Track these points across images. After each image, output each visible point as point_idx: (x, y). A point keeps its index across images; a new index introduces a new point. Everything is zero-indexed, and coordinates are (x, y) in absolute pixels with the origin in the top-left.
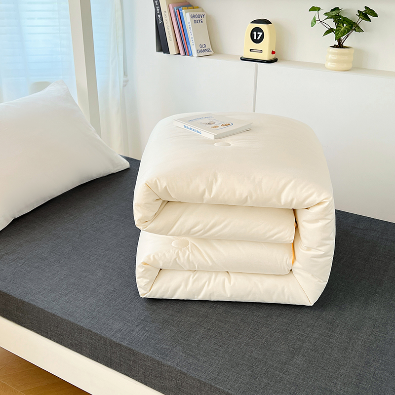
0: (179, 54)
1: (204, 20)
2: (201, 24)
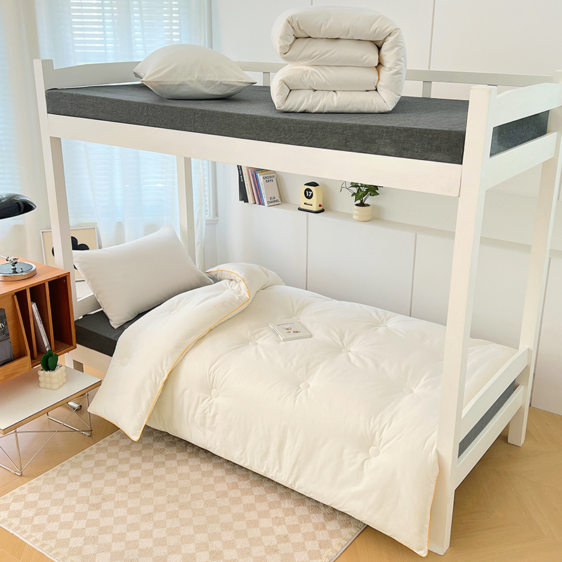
0: (255, 203)
1: (274, 179)
2: (270, 183)
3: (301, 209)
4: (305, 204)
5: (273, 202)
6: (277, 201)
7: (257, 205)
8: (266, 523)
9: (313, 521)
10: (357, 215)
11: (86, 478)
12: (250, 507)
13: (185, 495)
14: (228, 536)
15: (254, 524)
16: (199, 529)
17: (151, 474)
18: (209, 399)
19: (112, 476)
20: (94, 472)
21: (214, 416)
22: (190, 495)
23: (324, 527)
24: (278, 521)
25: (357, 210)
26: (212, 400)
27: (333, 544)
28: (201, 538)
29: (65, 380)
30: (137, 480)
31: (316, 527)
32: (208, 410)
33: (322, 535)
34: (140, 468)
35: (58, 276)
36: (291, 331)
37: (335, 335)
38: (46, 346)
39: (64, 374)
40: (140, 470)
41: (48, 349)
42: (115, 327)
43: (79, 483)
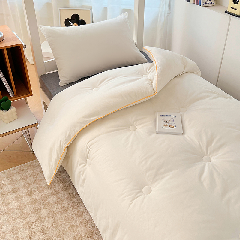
0: (195, 3)
3: (227, 12)
4: (232, 8)
5: (208, 4)
6: (211, 3)
7: (195, 5)
13: (54, 229)
18: (84, 165)
19: (23, 192)
21: (84, 180)
22: (57, 230)
29: (16, 117)
32: (82, 173)
35: (12, 46)
36: (169, 124)
37: (204, 139)
38: (9, 91)
39: (15, 113)
40: (42, 194)
41: (10, 94)
42: (61, 85)
43: (2, 191)
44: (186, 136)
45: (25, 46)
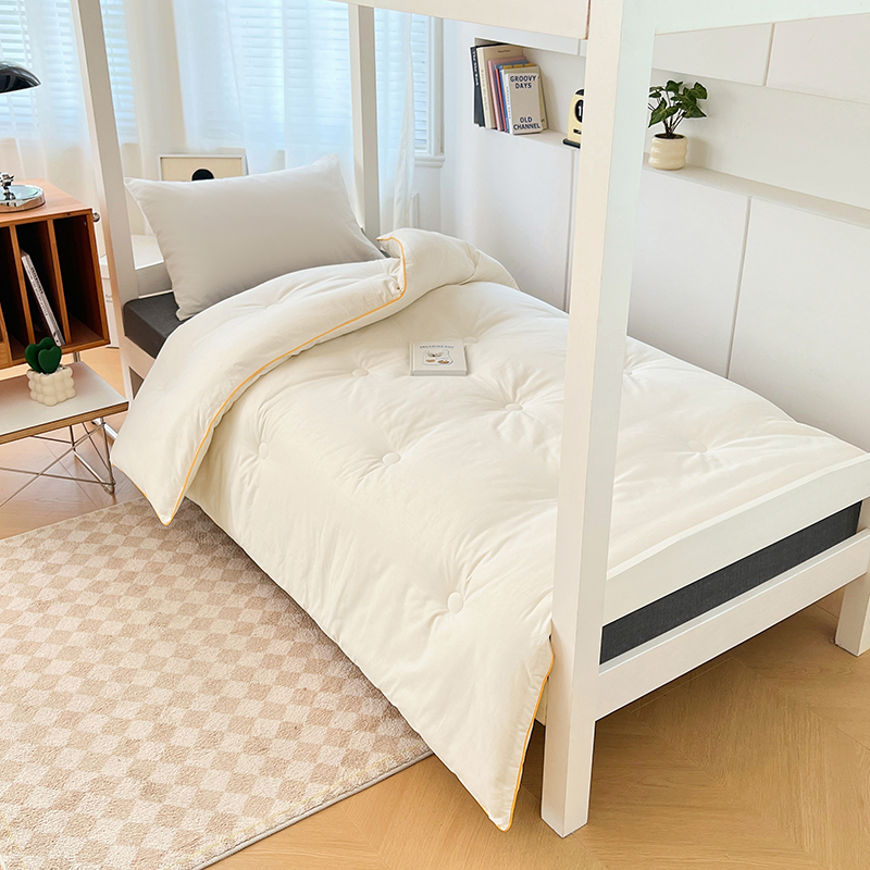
0: (496, 128)
1: (534, 83)
2: (527, 89)
3: (566, 142)
4: (576, 131)
5: (526, 127)
6: (534, 126)
7: (498, 132)
8: (280, 695)
9: (364, 709)
10: (656, 156)
11: (59, 557)
12: (273, 661)
13: (184, 618)
14: (203, 703)
15: (260, 692)
16: (167, 681)
17: (158, 571)
18: (252, 458)
19: (98, 562)
20: (78, 551)
22: (191, 619)
23: (373, 728)
24: (304, 697)
25: (656, 146)
26: (257, 462)
27: (371, 762)
28: (161, 695)
29: (71, 393)
30: (131, 576)
31: (360, 725)
32: (247, 478)
33: (362, 741)
34: (148, 557)
35: (68, 213)
36: (437, 359)
37: (510, 376)
38: (53, 332)
39: (71, 382)
40: (146, 562)
41: (56, 338)
42: (181, 318)
43: (44, 563)
44: (472, 376)
45: (96, 217)
